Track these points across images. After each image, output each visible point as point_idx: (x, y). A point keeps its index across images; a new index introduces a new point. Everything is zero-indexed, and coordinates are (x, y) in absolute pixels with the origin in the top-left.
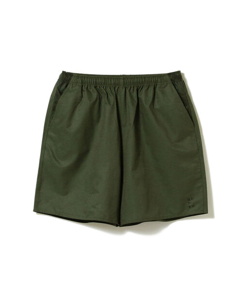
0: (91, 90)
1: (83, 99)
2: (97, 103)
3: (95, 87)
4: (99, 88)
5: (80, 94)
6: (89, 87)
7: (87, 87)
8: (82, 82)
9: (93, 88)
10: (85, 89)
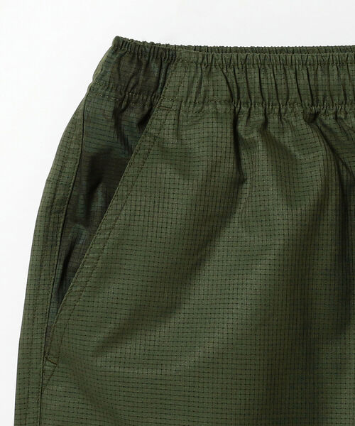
0: (287, 139)
1: (246, 189)
2: (331, 215)
3: (312, 119)
4: (329, 121)
5: (230, 164)
6: (274, 120)
7: (266, 123)
8: (233, 98)
9: (301, 124)
10: (255, 135)
